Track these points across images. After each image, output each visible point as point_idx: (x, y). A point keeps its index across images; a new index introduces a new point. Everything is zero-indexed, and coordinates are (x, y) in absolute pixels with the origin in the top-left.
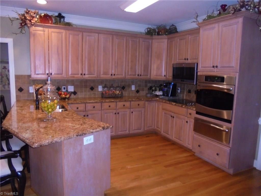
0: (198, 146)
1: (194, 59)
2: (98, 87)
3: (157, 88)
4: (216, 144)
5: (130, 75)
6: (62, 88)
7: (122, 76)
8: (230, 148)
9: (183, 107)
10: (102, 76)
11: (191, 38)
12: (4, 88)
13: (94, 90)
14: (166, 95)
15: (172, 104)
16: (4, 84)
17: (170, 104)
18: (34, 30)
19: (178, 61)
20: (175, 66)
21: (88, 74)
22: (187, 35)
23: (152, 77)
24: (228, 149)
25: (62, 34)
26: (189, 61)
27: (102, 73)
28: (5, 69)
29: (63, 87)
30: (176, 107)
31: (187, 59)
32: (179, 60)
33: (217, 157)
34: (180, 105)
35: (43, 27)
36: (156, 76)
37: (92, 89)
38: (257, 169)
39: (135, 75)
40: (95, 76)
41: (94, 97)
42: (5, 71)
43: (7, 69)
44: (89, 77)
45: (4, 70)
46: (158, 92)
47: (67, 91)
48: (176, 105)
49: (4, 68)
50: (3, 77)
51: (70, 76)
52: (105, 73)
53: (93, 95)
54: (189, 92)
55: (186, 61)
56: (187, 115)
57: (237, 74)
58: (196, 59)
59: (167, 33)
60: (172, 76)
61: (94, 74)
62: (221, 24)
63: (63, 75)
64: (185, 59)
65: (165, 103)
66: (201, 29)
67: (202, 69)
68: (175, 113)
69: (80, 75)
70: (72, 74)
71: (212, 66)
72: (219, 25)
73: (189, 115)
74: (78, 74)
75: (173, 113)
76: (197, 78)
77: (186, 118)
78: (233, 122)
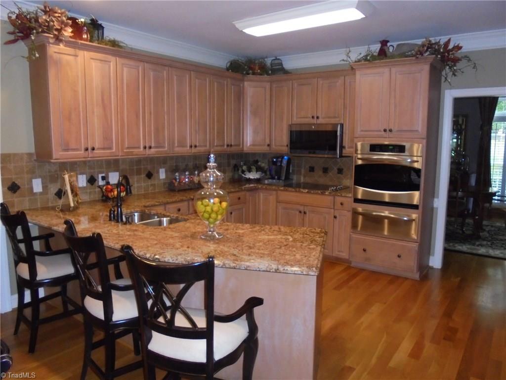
0: (362, 251)
1: (330, 118)
2: (158, 172)
3: (252, 167)
4: (395, 242)
5: (217, 146)
6: (98, 177)
7: (206, 148)
8: (417, 244)
9: (326, 195)
10: (177, 149)
11: (322, 84)
13: (152, 178)
14: (276, 177)
15: (303, 192)
17: (296, 191)
18: (55, 52)
19: (296, 120)
20: (294, 129)
21: (156, 147)
22: (314, 78)
23: (245, 149)
24: (415, 246)
25: (109, 63)
26: (322, 121)
27: (176, 145)
29: (100, 176)
30: (308, 195)
31: (318, 118)
32: (297, 118)
33: (397, 260)
34: (319, 192)
35: (74, 48)
36: (253, 145)
37: (149, 175)
38: (434, 267)
39: (223, 146)
40: (165, 149)
41: (153, 191)
44: (158, 151)
46: (255, 173)
47: (108, 183)
48: (312, 193)
51: (126, 152)
52: (182, 144)
53: (152, 188)
54: (312, 169)
55: (315, 121)
56: (334, 206)
57: (425, 141)
58: (335, 117)
59: (270, 72)
60: (289, 146)
61: (164, 147)
62: (394, 70)
63: (114, 150)
64: (313, 117)
65: (284, 190)
66: (358, 73)
67: (362, 133)
68: (307, 206)
69: (142, 149)
70: (128, 148)
71: (382, 130)
72: (390, 71)
73: (338, 205)
74: (139, 148)
75: (304, 206)
76: (342, 147)
77: (333, 210)
78: (420, 208)
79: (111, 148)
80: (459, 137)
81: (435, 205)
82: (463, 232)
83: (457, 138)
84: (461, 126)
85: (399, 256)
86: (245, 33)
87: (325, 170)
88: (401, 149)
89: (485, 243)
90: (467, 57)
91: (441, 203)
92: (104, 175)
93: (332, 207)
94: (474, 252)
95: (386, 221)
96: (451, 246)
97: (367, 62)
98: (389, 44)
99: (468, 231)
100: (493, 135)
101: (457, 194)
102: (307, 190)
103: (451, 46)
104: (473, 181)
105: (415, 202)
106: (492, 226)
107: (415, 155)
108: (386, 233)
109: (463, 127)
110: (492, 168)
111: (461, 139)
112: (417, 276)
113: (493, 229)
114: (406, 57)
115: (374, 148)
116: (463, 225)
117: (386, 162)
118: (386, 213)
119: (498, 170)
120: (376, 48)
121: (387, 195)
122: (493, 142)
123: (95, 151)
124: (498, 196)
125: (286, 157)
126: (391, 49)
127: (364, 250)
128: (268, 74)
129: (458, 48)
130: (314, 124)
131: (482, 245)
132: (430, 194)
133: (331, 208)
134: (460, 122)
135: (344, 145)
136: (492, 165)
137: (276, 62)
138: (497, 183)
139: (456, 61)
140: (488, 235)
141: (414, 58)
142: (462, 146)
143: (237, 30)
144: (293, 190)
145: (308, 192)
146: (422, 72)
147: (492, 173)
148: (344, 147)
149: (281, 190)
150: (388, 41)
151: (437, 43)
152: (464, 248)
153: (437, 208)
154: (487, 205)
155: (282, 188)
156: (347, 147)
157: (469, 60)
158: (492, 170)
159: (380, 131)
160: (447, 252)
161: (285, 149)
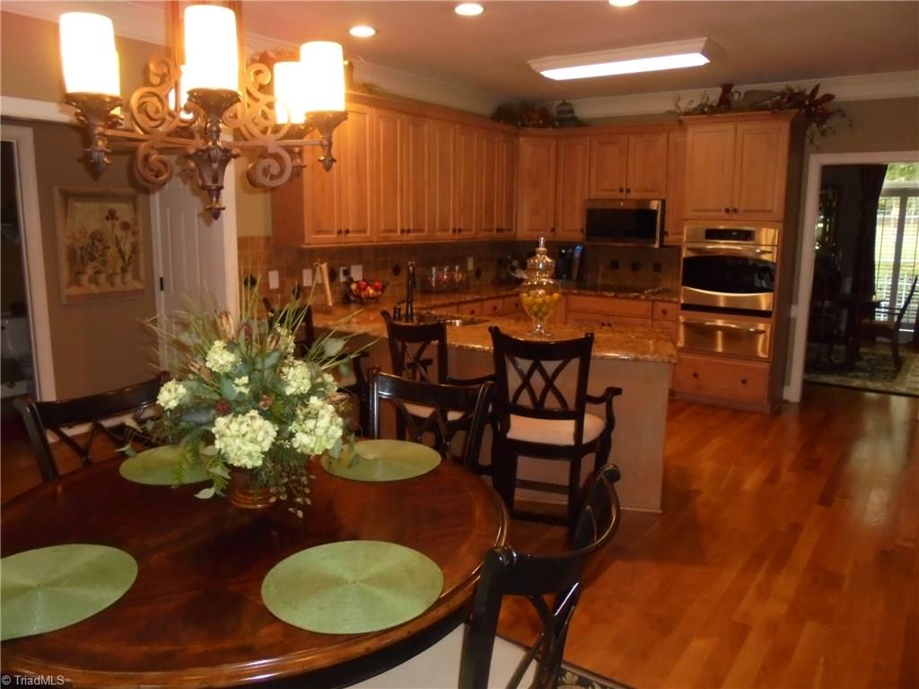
0: (693, 376)
1: (647, 191)
4: (738, 363)
5: (485, 230)
7: (471, 233)
8: (767, 365)
9: (642, 300)
10: (438, 234)
11: (636, 143)
12: (112, 285)
13: (400, 275)
15: (606, 297)
16: (110, 271)
17: (597, 296)
19: (594, 194)
20: (593, 206)
21: (415, 231)
22: (624, 134)
23: (518, 235)
24: (765, 368)
26: (634, 195)
27: (438, 228)
28: (114, 221)
29: (342, 269)
30: (614, 301)
31: (628, 191)
32: (597, 191)
33: (742, 387)
34: (631, 295)
36: (531, 229)
37: (396, 271)
38: (790, 400)
40: (425, 234)
42: (114, 225)
43: (117, 219)
44: (417, 236)
45: (109, 224)
48: (620, 297)
49: (110, 217)
50: (109, 248)
51: (381, 237)
52: (444, 227)
53: (399, 288)
54: (615, 265)
55: (623, 196)
56: (652, 315)
57: (781, 225)
58: (654, 191)
59: (557, 123)
60: (585, 230)
61: (422, 231)
62: (741, 127)
63: (368, 234)
64: (621, 190)
65: (578, 294)
66: (690, 131)
67: (695, 213)
68: (613, 316)
69: (399, 233)
70: (384, 231)
71: (723, 209)
72: (736, 128)
73: (659, 314)
74: (396, 231)
75: (608, 315)
76: (663, 233)
77: (650, 321)
78: (774, 315)
79: (365, 231)
80: (828, 220)
81: (793, 314)
82: (831, 361)
83: (824, 222)
84: (831, 203)
85: (744, 382)
86: (542, 76)
87: (635, 267)
88: (747, 236)
89: (861, 374)
90: (841, 112)
91: (800, 313)
92: (345, 268)
93: (650, 315)
94: (846, 384)
95: (720, 333)
96: (813, 377)
97: (705, 116)
98: (733, 90)
99: (837, 360)
100: (879, 216)
101: (823, 303)
102: (613, 294)
103: (818, 96)
104: (847, 287)
105: (764, 307)
106: (874, 355)
107: (764, 243)
108: (720, 349)
109: (834, 204)
110: (876, 267)
111: (830, 223)
112: (767, 409)
113: (875, 357)
114: (759, 110)
115: (712, 234)
116: (830, 352)
117: (721, 254)
118: (720, 323)
119: (886, 271)
120: (715, 94)
121: (722, 297)
122: (879, 228)
123: (349, 235)
124: (885, 308)
125: (578, 247)
126: (736, 97)
127: (696, 375)
128: (553, 127)
129: (829, 97)
130: (622, 200)
131: (857, 377)
132: (786, 299)
133: (648, 318)
134: (830, 197)
135: (666, 230)
136: (877, 263)
137: (565, 108)
138: (885, 291)
139: (826, 116)
140: (866, 365)
141: (769, 112)
142: (832, 233)
143: (533, 71)
144: (593, 293)
145: (614, 297)
146: (780, 131)
147: (876, 275)
148: (666, 233)
149: (575, 294)
150: (731, 86)
151: (801, 93)
152: (832, 379)
153: (795, 319)
154: (866, 321)
155: (575, 291)
156: (670, 233)
157: (844, 116)
158: (876, 271)
159: (720, 211)
160: (807, 385)
161: (578, 236)
